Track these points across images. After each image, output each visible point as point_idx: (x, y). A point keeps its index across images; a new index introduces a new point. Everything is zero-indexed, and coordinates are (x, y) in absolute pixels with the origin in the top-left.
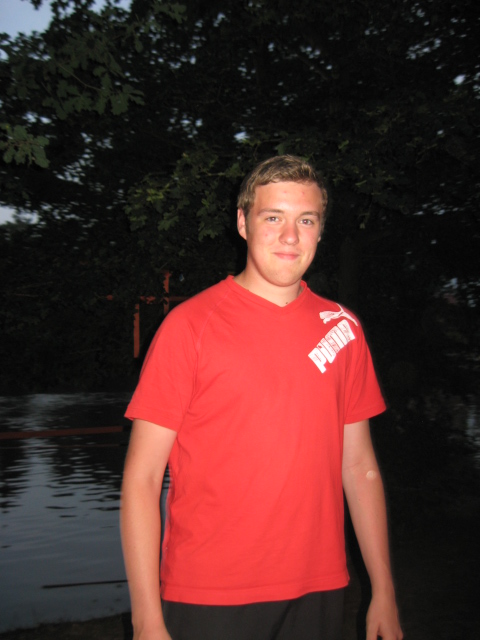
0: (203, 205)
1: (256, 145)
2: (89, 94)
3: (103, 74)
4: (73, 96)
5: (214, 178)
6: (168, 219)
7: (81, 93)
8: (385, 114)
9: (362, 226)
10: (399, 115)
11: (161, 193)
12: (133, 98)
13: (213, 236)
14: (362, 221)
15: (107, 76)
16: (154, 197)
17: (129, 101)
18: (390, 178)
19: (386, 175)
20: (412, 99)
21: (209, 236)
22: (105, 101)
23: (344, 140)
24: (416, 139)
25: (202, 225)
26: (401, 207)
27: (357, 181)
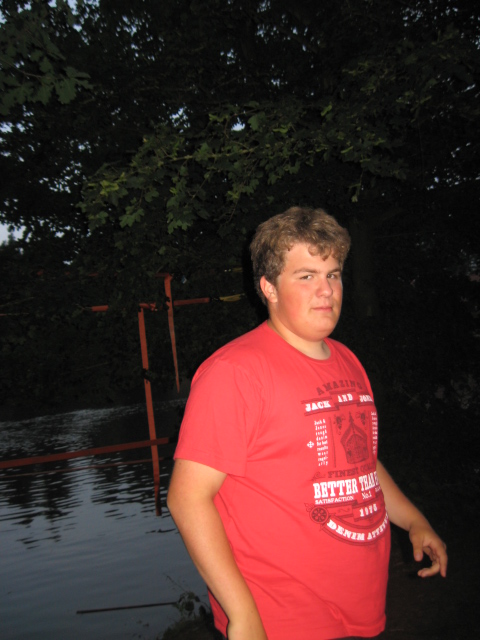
0: (172, 195)
1: (225, 120)
2: (31, 84)
3: (41, 59)
4: (13, 87)
5: (180, 162)
6: (131, 214)
7: (21, 82)
8: (371, 71)
9: (355, 199)
10: (386, 71)
11: (115, 184)
12: (80, 83)
13: (184, 228)
14: (353, 194)
15: (45, 59)
16: (108, 190)
17: (77, 86)
18: (381, 141)
19: (375, 139)
20: (399, 51)
21: (180, 228)
22: (50, 89)
23: (327, 105)
24: (407, 94)
25: (170, 216)
26: (396, 172)
27: (343, 148)
